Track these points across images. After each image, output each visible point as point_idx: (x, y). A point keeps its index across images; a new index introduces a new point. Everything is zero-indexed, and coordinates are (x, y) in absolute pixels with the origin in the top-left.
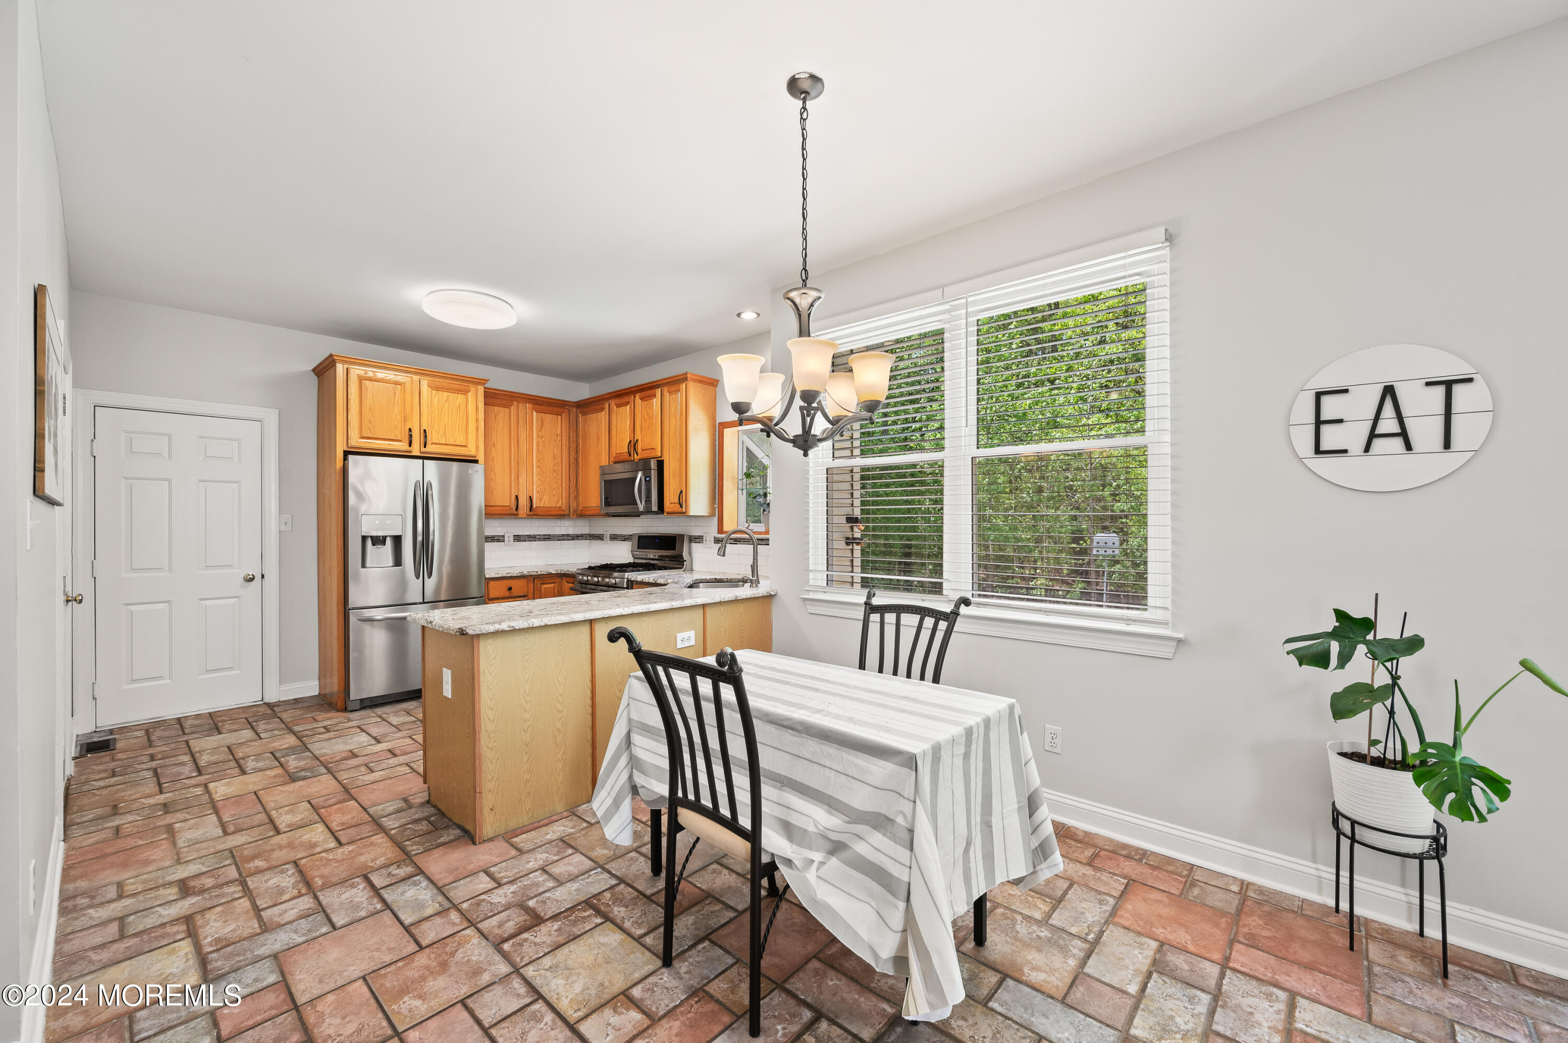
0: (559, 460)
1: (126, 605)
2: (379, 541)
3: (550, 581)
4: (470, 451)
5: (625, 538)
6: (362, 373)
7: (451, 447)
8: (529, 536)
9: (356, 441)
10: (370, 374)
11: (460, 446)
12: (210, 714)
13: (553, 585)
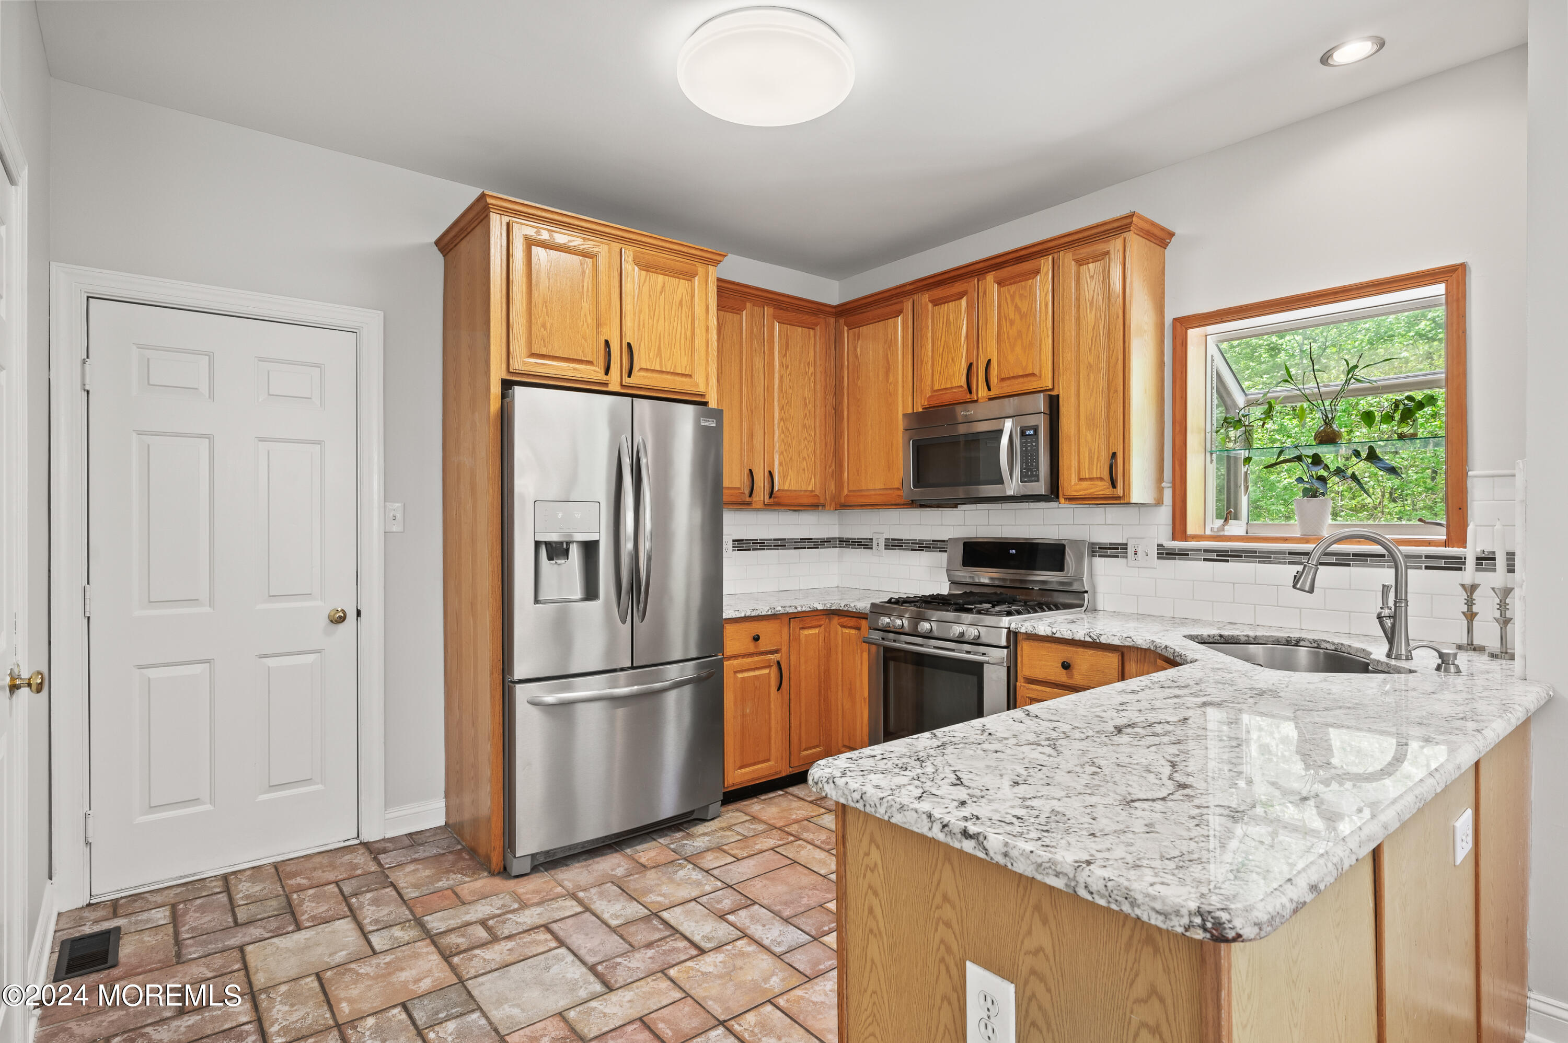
0: (810, 407)
1: (141, 667)
2: (557, 551)
3: (814, 623)
4: (697, 385)
5: (937, 546)
6: (531, 232)
7: (669, 377)
8: (755, 542)
9: (522, 362)
10: (545, 235)
11: (683, 375)
12: (276, 866)
13: (816, 631)
